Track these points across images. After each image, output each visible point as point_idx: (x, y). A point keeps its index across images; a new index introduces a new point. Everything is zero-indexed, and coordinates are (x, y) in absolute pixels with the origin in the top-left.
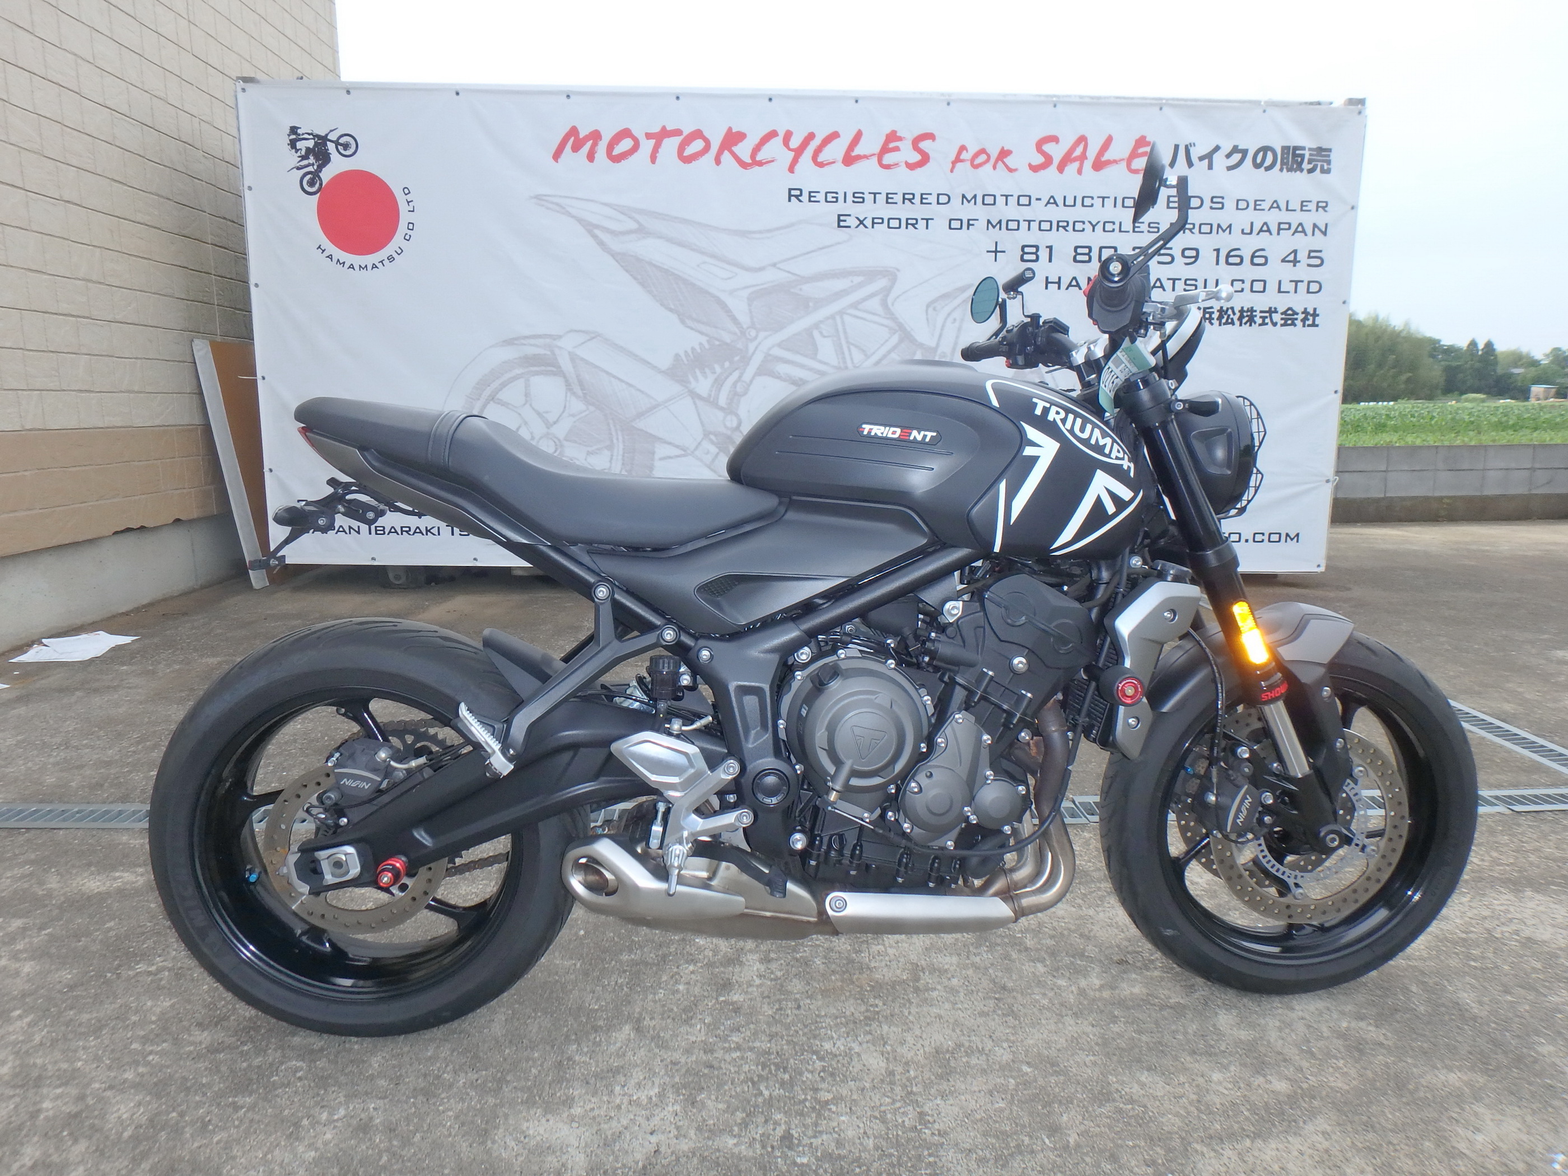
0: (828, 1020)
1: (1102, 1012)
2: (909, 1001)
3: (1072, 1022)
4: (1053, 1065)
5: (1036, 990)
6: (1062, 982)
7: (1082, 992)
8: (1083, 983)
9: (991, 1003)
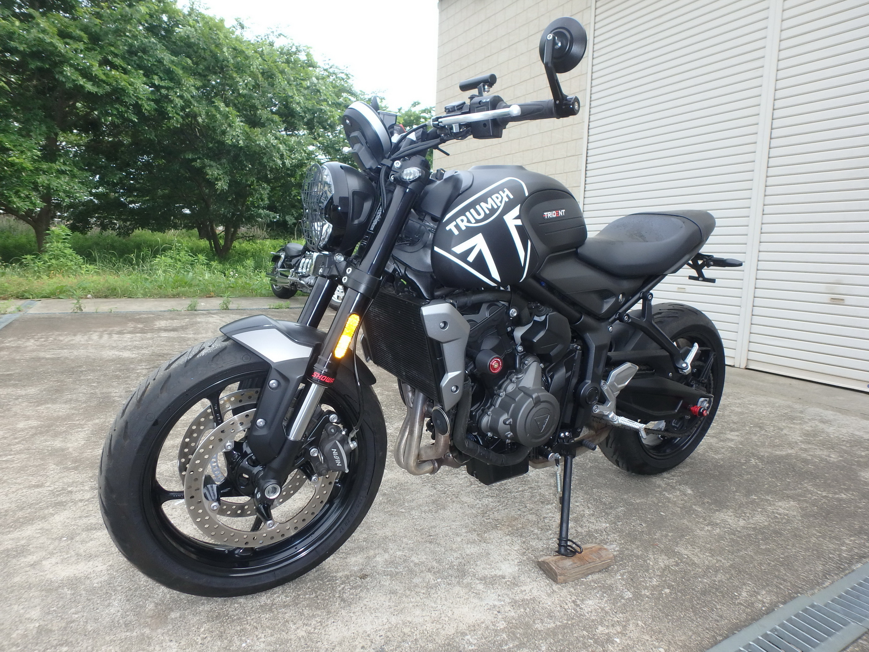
0: (501, 508)
1: (373, 542)
2: (474, 525)
3: (388, 533)
4: (392, 514)
5: (412, 545)
6: (399, 553)
7: (386, 551)
8: (386, 556)
9: (432, 533)
